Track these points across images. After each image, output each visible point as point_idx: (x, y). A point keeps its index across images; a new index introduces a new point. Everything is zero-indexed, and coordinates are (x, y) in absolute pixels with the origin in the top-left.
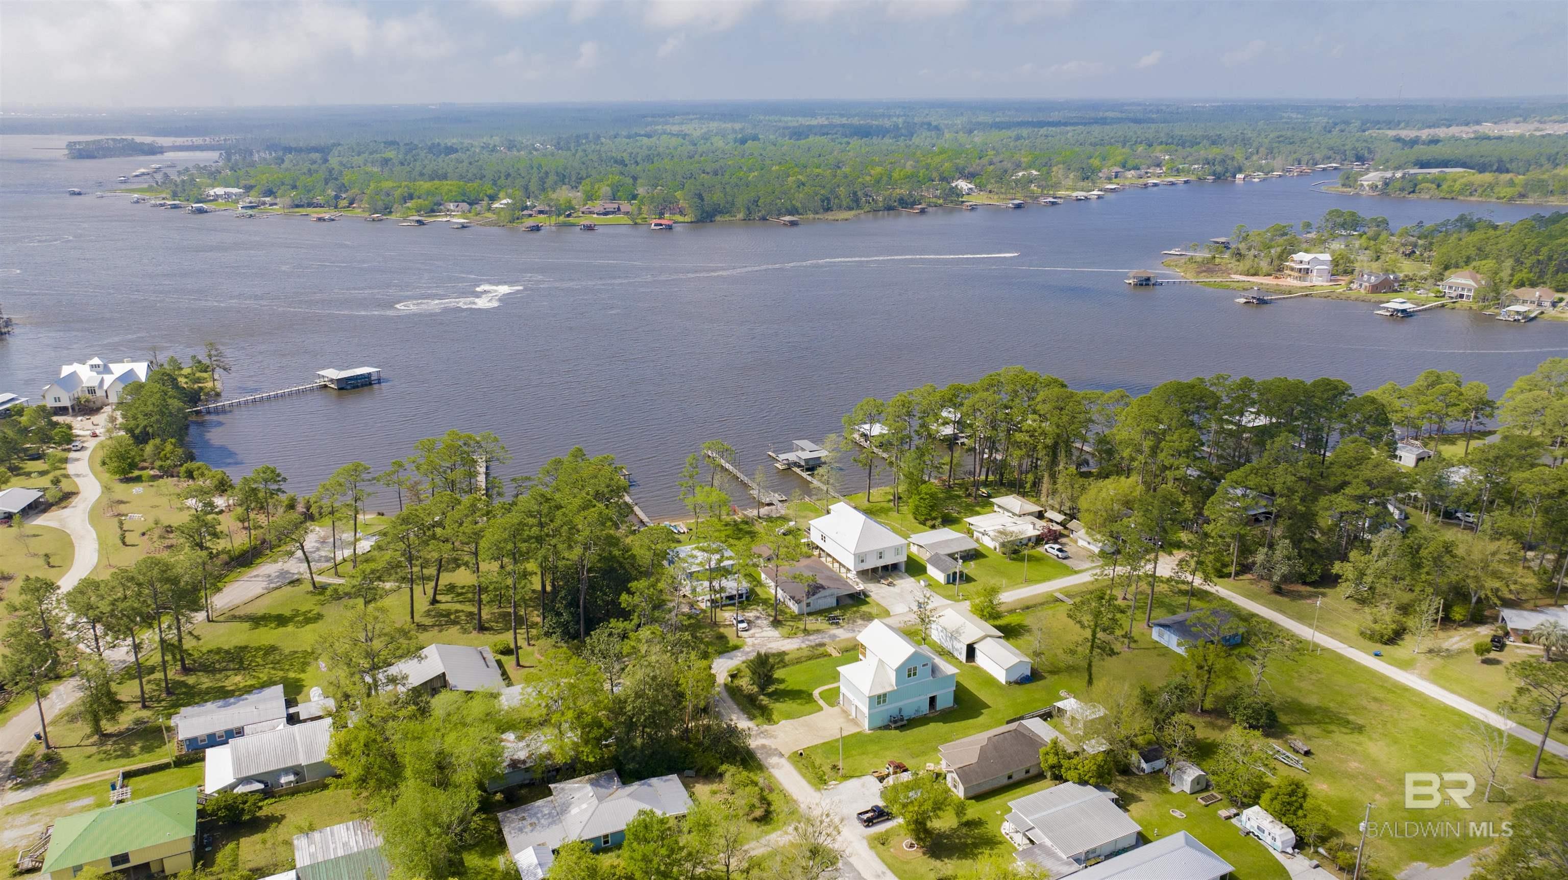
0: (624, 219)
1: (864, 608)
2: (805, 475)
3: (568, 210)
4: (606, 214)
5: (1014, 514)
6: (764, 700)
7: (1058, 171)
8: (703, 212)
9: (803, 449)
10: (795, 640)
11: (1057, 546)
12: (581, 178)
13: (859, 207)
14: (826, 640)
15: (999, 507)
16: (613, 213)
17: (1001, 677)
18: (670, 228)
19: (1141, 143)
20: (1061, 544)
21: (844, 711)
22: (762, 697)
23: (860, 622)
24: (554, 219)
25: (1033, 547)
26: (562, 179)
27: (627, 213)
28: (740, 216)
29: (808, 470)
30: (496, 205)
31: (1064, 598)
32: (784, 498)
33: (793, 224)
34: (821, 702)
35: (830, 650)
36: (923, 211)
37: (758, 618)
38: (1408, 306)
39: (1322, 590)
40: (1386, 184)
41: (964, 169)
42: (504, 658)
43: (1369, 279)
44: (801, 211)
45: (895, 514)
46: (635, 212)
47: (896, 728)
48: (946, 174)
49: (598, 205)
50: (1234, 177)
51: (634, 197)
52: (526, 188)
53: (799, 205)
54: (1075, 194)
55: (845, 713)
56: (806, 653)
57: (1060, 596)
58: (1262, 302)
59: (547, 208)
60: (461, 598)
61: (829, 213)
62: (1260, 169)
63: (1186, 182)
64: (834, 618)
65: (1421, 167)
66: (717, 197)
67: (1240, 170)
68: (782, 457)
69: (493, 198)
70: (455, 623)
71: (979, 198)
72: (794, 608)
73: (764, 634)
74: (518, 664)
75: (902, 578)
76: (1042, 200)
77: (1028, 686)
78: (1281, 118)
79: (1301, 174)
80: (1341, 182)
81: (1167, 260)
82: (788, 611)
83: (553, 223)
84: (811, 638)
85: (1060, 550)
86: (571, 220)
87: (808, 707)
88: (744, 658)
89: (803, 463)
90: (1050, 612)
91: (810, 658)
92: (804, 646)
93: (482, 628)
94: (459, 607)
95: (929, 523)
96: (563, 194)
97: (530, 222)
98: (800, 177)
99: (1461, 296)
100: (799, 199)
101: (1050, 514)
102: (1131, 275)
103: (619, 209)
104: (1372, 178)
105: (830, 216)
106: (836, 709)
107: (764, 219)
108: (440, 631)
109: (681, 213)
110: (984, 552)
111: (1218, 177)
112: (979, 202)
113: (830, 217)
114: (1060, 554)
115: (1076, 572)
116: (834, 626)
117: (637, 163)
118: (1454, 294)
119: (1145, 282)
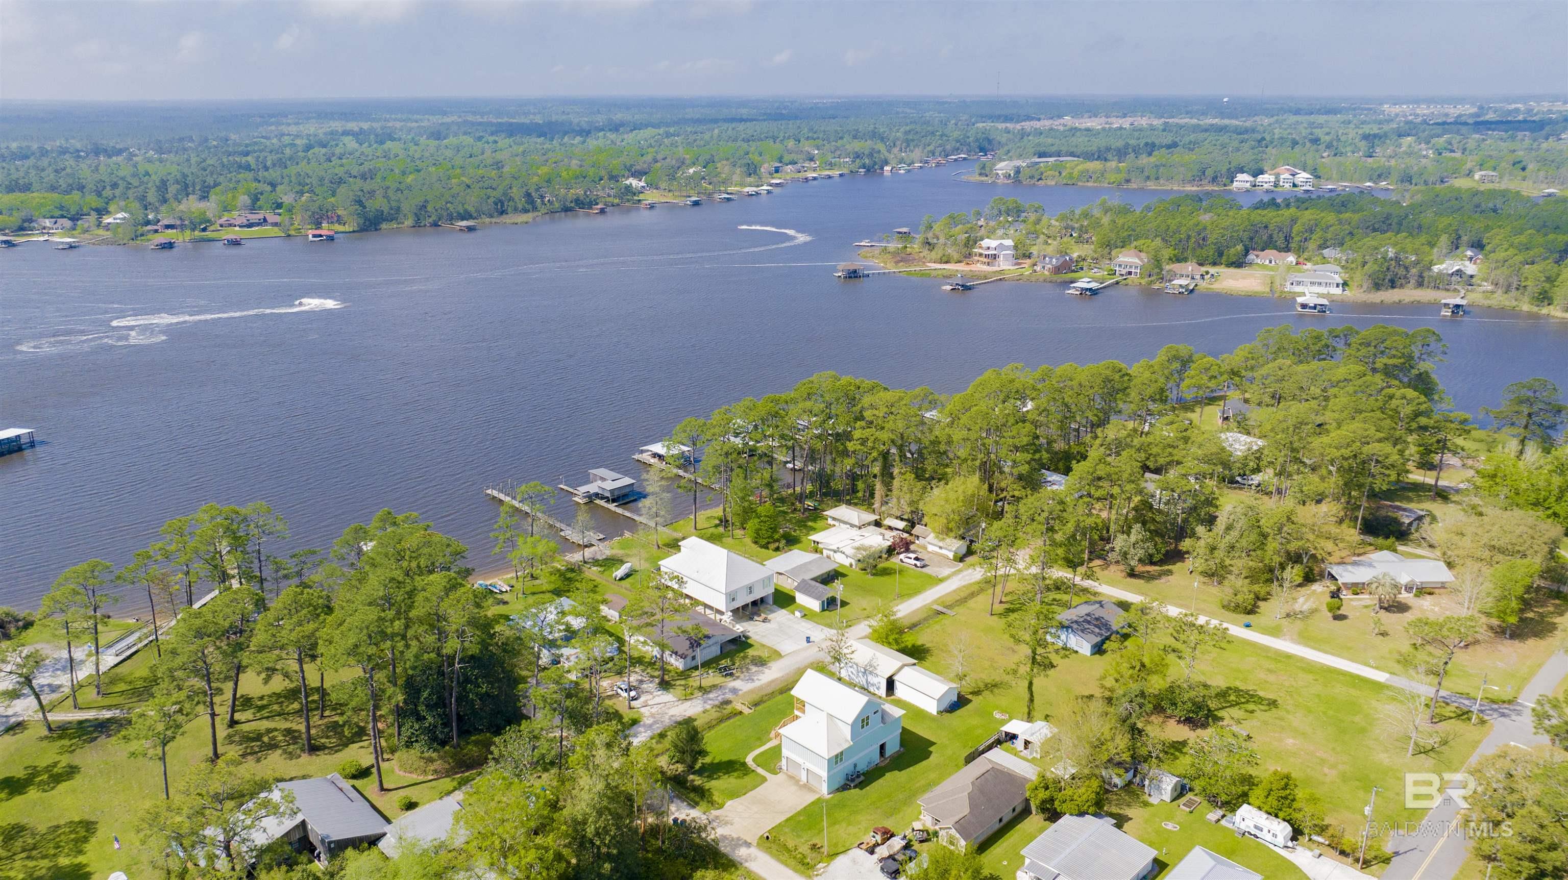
0: (276, 232)
1: (751, 652)
2: (612, 507)
3: (203, 223)
4: (250, 225)
5: (852, 526)
6: (697, 780)
7: (724, 168)
8: (366, 219)
9: (603, 479)
10: (695, 702)
11: (913, 556)
12: (209, 187)
13: (535, 209)
14: (729, 696)
15: (834, 519)
16: (258, 224)
17: (932, 708)
18: (331, 239)
19: (789, 138)
20: (914, 552)
21: (791, 777)
22: (691, 777)
23: (754, 669)
24: (188, 234)
25: (887, 559)
26: (186, 189)
27: (275, 224)
28: (409, 222)
29: (614, 501)
30: (108, 220)
31: (944, 610)
32: (602, 536)
33: (470, 229)
34: (760, 770)
35: (739, 707)
36: (602, 211)
37: (641, 682)
38: (1094, 285)
39: (1166, 567)
40: (1018, 171)
41: (631, 166)
42: (358, 783)
43: (1051, 261)
44: (475, 215)
45: (730, 539)
46: (287, 223)
47: (855, 787)
48: (615, 173)
49: (238, 217)
50: (882, 169)
51: (279, 206)
52: (142, 199)
53: (471, 209)
54: (747, 189)
55: (793, 779)
56: (714, 715)
57: (940, 608)
58: (966, 288)
59: (178, 223)
60: (265, 713)
61: (504, 216)
62: (901, 161)
63: (841, 175)
64: (725, 669)
65: (1040, 157)
66: (377, 204)
67: (886, 163)
68: (583, 489)
69: (101, 212)
70: (273, 746)
71: (651, 197)
72: (677, 664)
73: (657, 700)
74: (382, 789)
75: (772, 611)
76: (717, 196)
77: (959, 712)
78: (897, 113)
79: (938, 165)
80: (978, 171)
81: (862, 251)
82: (670, 668)
83: (187, 239)
84: (711, 696)
85: (917, 559)
86: (208, 234)
87: (747, 779)
88: (649, 733)
89: (608, 495)
90: (937, 627)
91: (721, 721)
92: (708, 707)
93: (313, 749)
94: (265, 725)
95: (773, 546)
96: (192, 205)
97: (160, 238)
98: (463, 179)
99: (1130, 273)
100: (471, 202)
101: (889, 522)
102: (840, 268)
103: (265, 220)
104: (1003, 167)
105: (507, 219)
106: (781, 777)
107: (435, 225)
108: (258, 760)
109: (339, 220)
110: (840, 570)
111: (869, 170)
112: (655, 200)
113: (508, 221)
114: (918, 563)
115: (941, 580)
116: (729, 679)
117: (266, 169)
118: (1124, 272)
119: (853, 275)
